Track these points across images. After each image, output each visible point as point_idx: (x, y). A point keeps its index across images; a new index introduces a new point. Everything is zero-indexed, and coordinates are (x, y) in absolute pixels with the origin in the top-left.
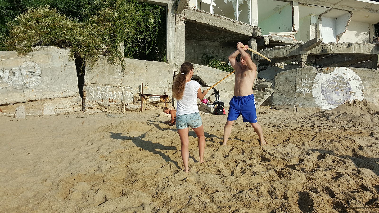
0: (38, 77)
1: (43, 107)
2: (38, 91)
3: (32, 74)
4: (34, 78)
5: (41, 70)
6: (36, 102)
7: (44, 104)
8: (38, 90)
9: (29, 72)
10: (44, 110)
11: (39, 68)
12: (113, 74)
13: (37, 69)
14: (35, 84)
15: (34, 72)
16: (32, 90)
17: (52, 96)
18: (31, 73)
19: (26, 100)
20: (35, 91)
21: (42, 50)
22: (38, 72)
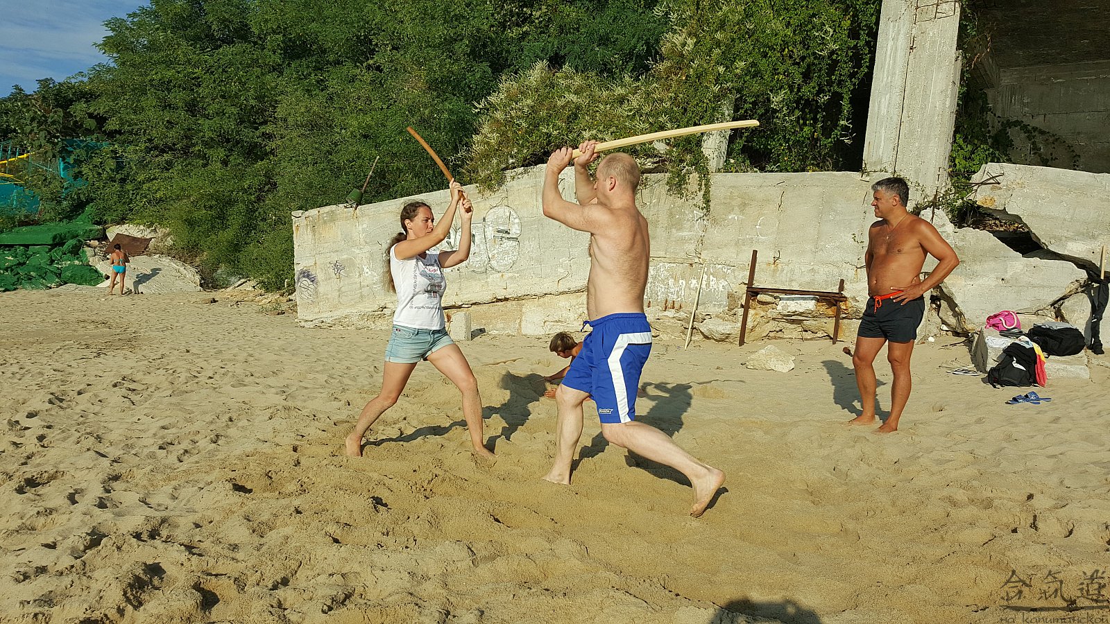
0: (515, 243)
1: (521, 315)
2: (511, 278)
3: (504, 235)
4: (508, 244)
5: (521, 225)
6: (509, 304)
7: (524, 310)
8: (510, 275)
9: (498, 232)
10: (523, 324)
11: (517, 221)
12: (678, 225)
13: (514, 224)
14: (508, 260)
15: (506, 232)
16: (500, 274)
17: (538, 290)
18: (501, 234)
19: (489, 298)
20: (507, 275)
21: (526, 175)
22: (515, 231)
